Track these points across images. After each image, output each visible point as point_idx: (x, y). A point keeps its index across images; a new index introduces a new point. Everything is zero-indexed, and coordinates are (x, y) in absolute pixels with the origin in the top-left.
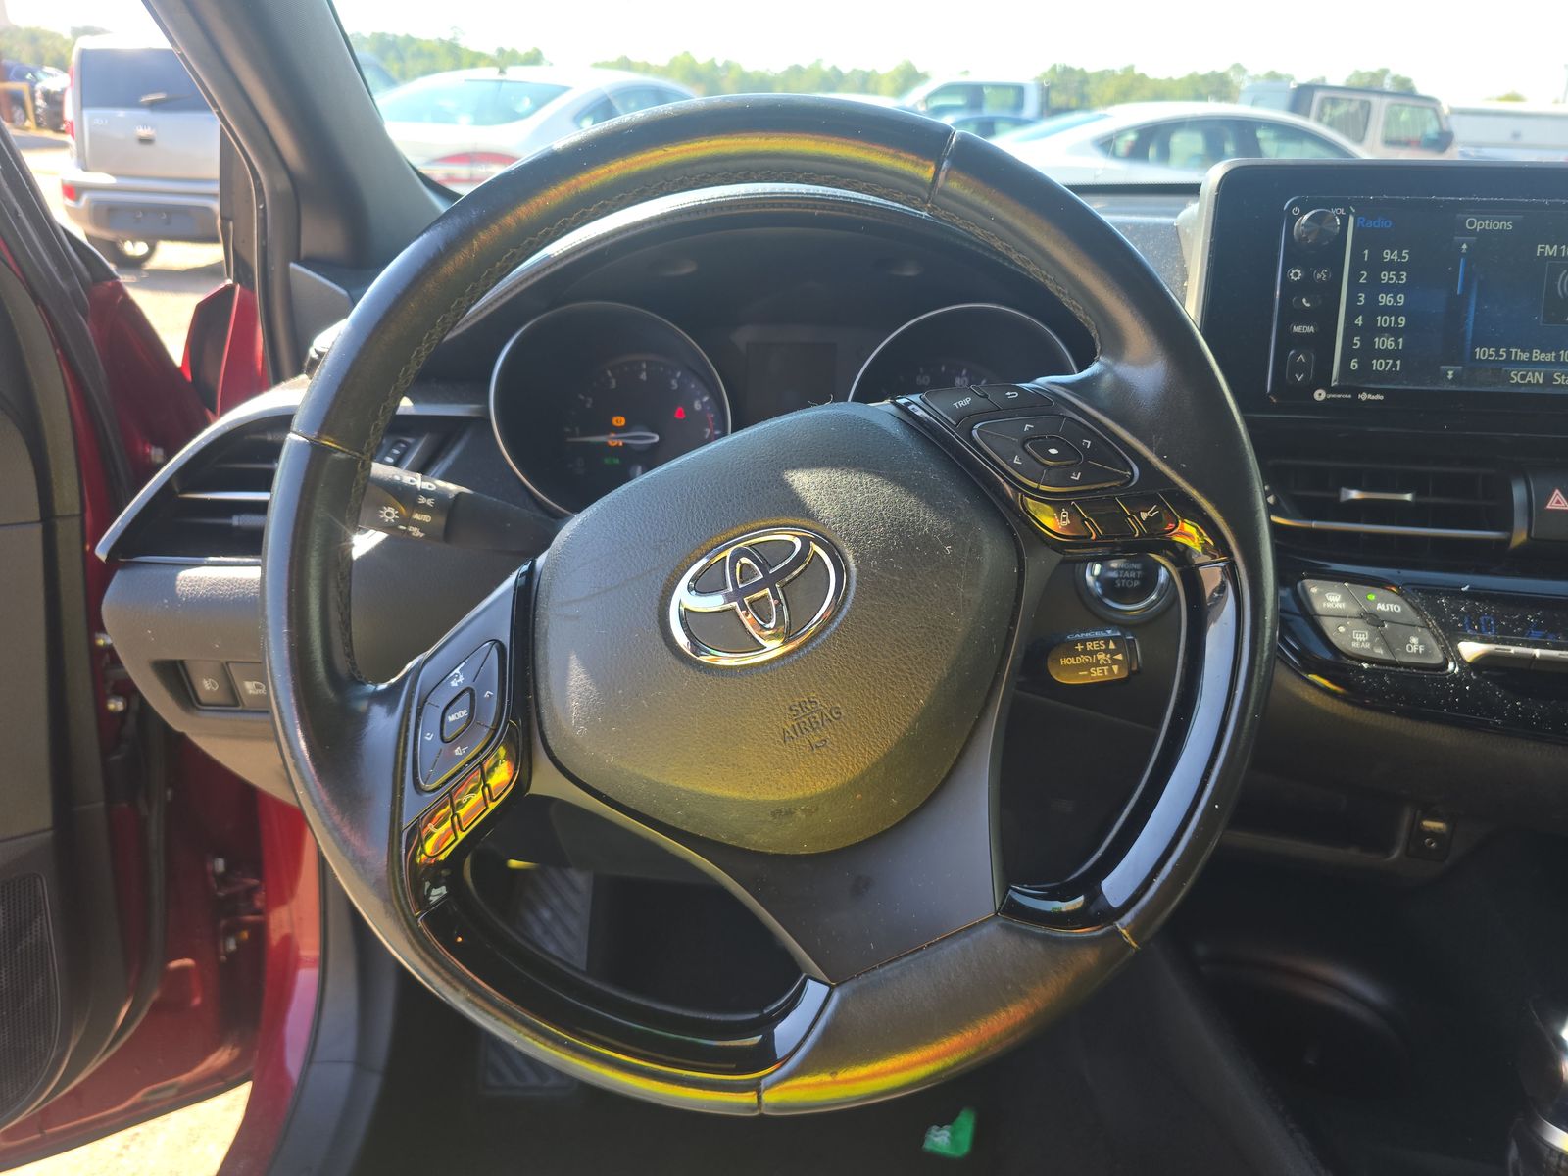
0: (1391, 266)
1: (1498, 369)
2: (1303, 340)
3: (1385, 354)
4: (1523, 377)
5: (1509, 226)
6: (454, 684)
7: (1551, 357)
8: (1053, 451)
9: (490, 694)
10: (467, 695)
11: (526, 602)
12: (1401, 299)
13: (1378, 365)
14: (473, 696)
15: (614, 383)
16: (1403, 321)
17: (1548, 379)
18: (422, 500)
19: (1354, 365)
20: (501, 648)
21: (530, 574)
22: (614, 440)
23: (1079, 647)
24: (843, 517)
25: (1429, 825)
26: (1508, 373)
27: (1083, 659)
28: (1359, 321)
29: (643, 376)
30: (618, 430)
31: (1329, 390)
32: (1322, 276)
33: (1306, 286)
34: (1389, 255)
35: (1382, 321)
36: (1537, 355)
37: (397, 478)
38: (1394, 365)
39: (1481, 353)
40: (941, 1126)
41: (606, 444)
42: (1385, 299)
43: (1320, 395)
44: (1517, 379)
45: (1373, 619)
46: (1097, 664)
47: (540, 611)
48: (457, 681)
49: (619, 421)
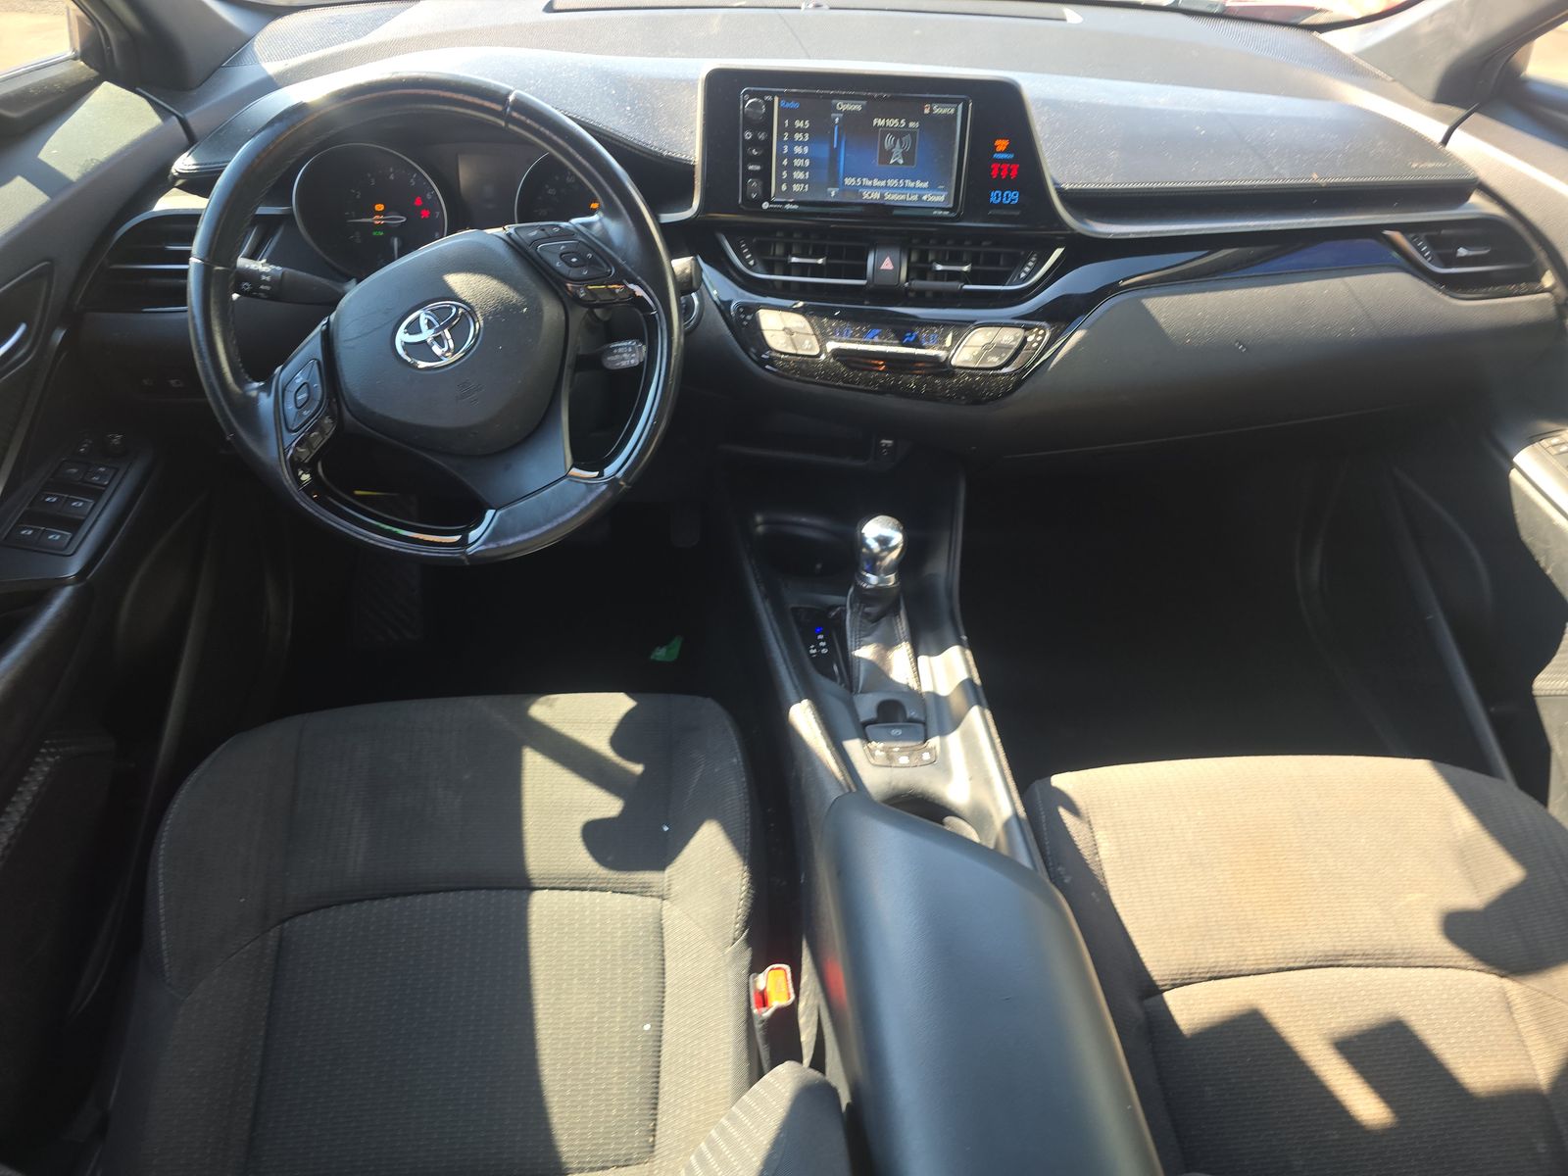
0: (799, 130)
1: (855, 190)
2: (754, 174)
3: (799, 181)
4: (870, 195)
5: (859, 108)
6: (298, 381)
7: (883, 183)
8: (574, 260)
9: (317, 385)
10: (305, 386)
11: (328, 338)
12: (806, 149)
13: (796, 188)
14: (308, 387)
15: (373, 181)
16: (807, 162)
17: (882, 196)
18: (264, 278)
19: (784, 187)
20: (319, 363)
21: (328, 323)
22: (377, 220)
23: (615, 351)
24: (475, 296)
25: (884, 441)
26: (861, 193)
27: (617, 357)
28: (785, 162)
29: (392, 177)
30: (379, 213)
31: (771, 203)
32: (762, 136)
33: (754, 142)
34: (798, 124)
35: (797, 162)
36: (876, 182)
37: (247, 266)
38: (804, 188)
39: (849, 181)
40: (662, 647)
41: (373, 223)
42: (798, 150)
43: (765, 205)
44: (866, 196)
45: (789, 331)
46: (623, 359)
47: (335, 344)
48: (299, 380)
49: (380, 207)
